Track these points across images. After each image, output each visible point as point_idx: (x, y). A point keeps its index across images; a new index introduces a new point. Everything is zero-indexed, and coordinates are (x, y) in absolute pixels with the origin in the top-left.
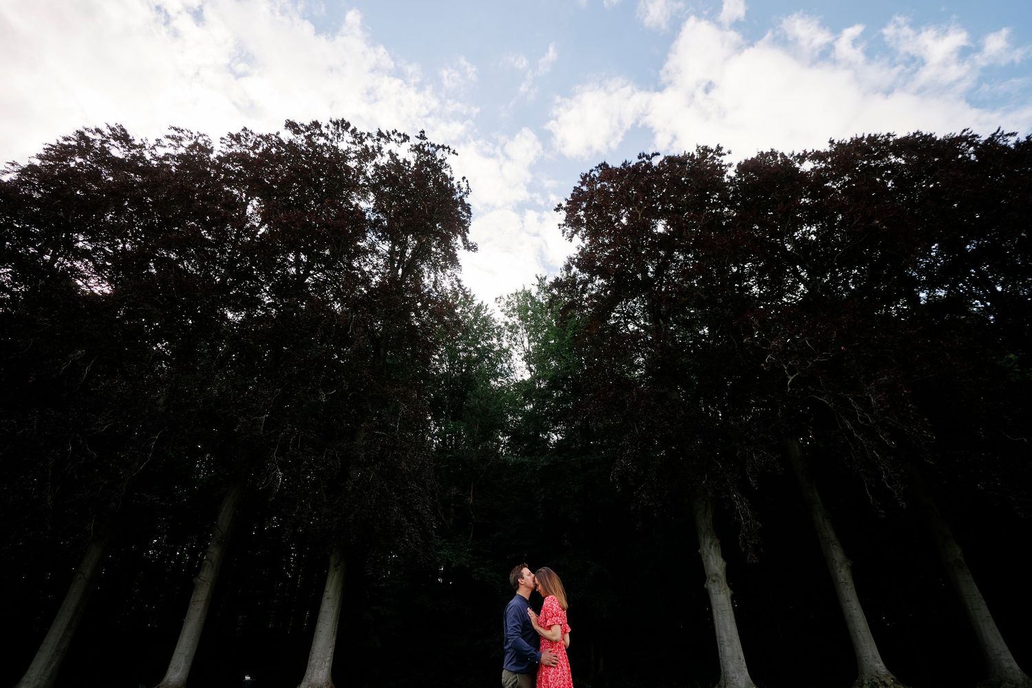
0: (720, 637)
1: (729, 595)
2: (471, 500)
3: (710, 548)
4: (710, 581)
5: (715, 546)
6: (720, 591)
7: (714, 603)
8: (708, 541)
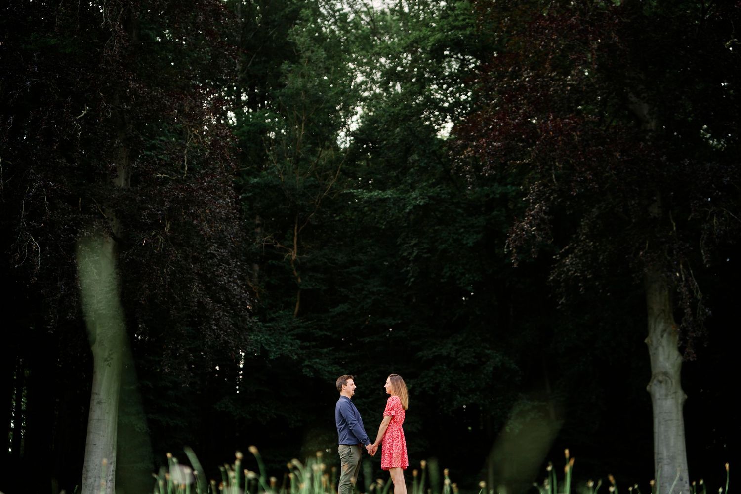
0: (658, 454)
1: (680, 401)
2: (294, 256)
3: (662, 336)
4: (655, 382)
5: (670, 334)
6: (667, 395)
7: (656, 410)
8: (661, 327)
